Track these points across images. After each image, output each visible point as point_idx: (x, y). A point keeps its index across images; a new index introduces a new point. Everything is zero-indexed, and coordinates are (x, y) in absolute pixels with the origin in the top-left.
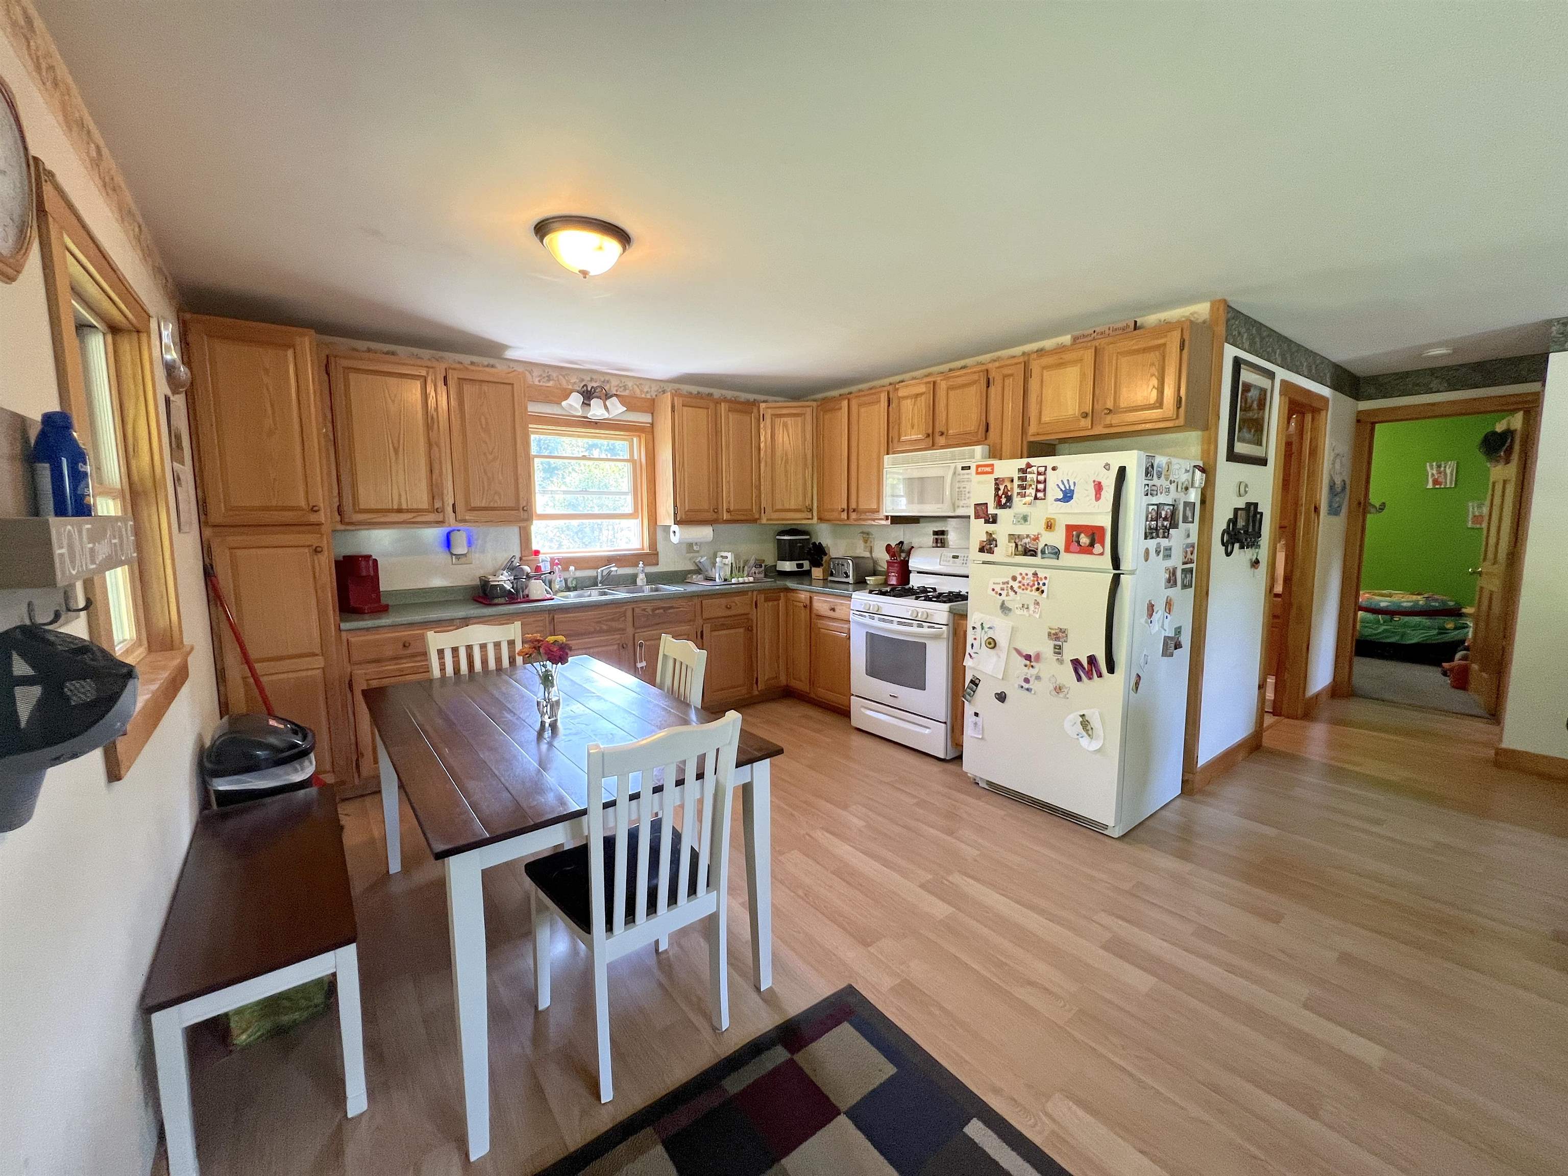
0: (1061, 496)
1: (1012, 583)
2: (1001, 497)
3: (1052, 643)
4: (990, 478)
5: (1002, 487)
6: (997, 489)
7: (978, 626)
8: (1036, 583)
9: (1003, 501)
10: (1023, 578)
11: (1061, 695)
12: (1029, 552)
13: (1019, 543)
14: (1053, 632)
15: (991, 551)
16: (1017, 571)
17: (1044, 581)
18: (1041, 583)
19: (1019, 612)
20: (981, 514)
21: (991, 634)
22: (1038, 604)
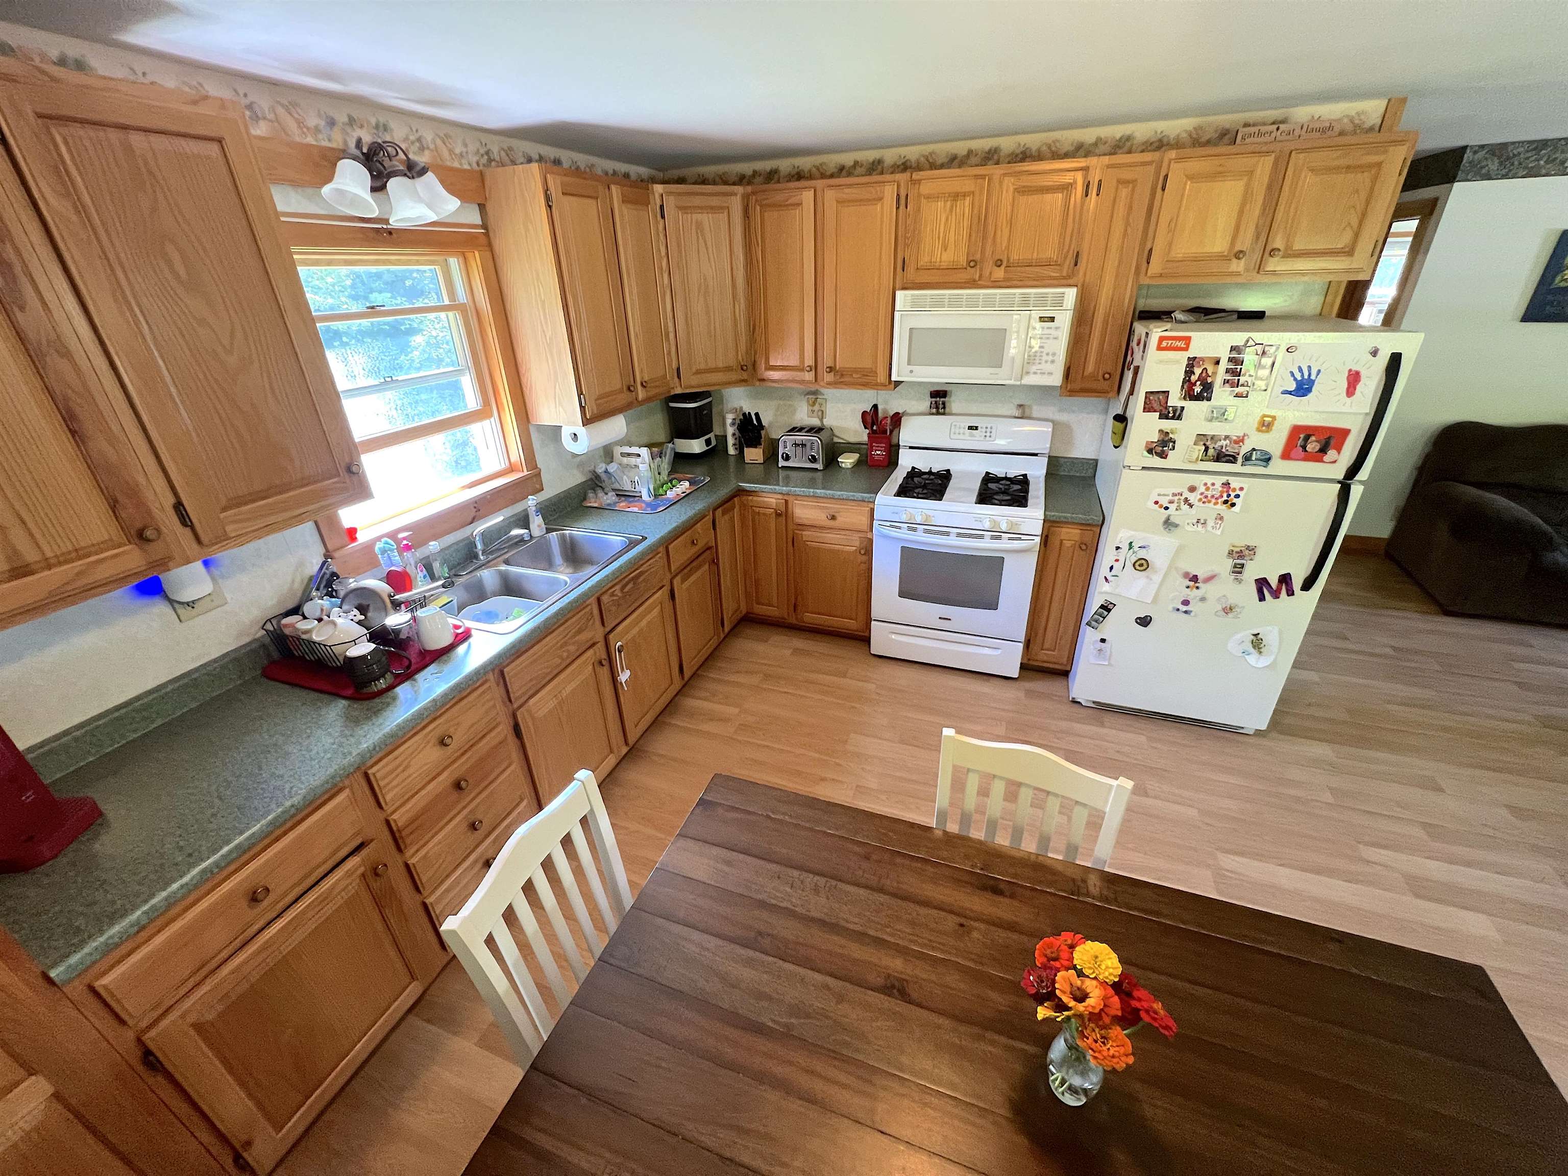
0: (1292, 386)
1: (1187, 494)
2: (1195, 384)
3: (1230, 563)
4: (1182, 358)
5: (1198, 371)
6: (1189, 372)
7: (1125, 547)
8: (1225, 495)
9: (1198, 389)
10: (1208, 489)
11: (1230, 615)
12: (1220, 457)
13: (1211, 447)
14: (1238, 550)
15: (1163, 455)
16: (1199, 480)
17: (1238, 492)
18: (1233, 494)
19: (1190, 528)
20: (1156, 406)
21: (1142, 554)
22: (1221, 518)
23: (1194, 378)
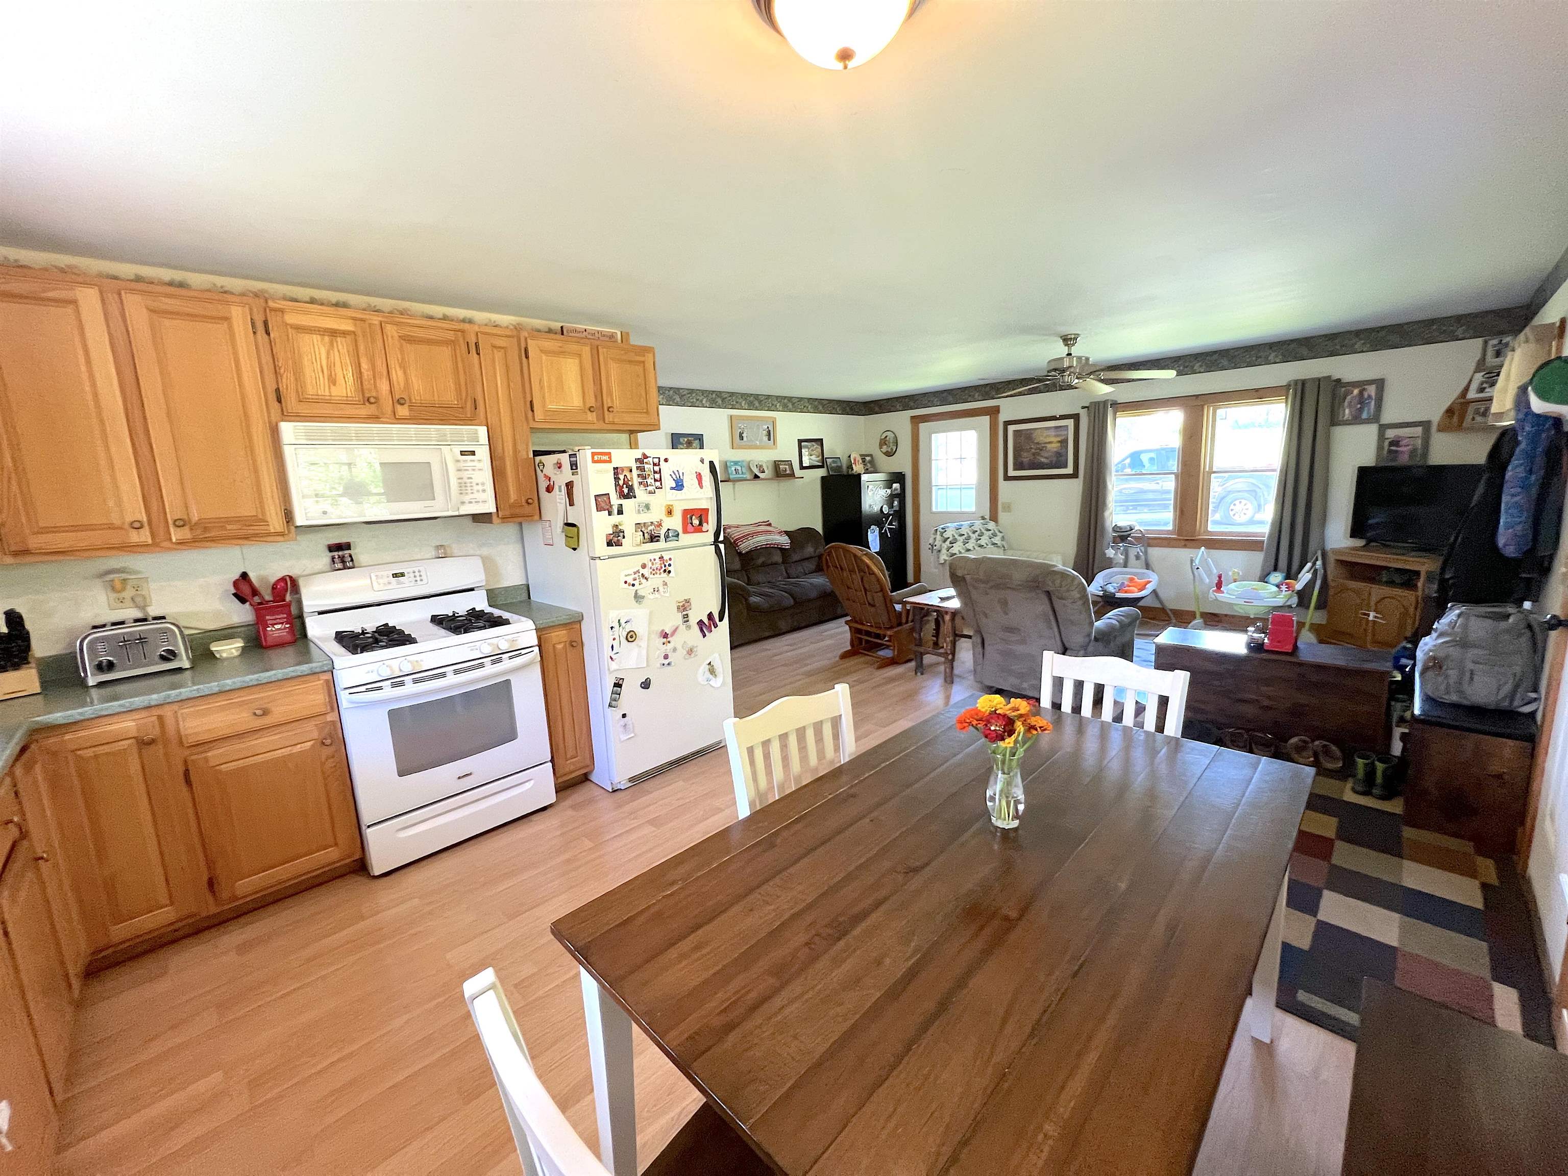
0: (674, 485)
1: (642, 571)
2: (622, 487)
3: (680, 615)
5: (622, 477)
6: (617, 479)
7: (616, 625)
8: (663, 566)
9: (626, 490)
10: (653, 564)
11: (693, 655)
12: (653, 538)
13: (645, 532)
14: (681, 604)
15: (619, 544)
16: (645, 559)
17: (669, 562)
18: (667, 564)
19: (652, 596)
20: (603, 505)
21: (628, 628)
22: (666, 584)
23: (621, 482)
